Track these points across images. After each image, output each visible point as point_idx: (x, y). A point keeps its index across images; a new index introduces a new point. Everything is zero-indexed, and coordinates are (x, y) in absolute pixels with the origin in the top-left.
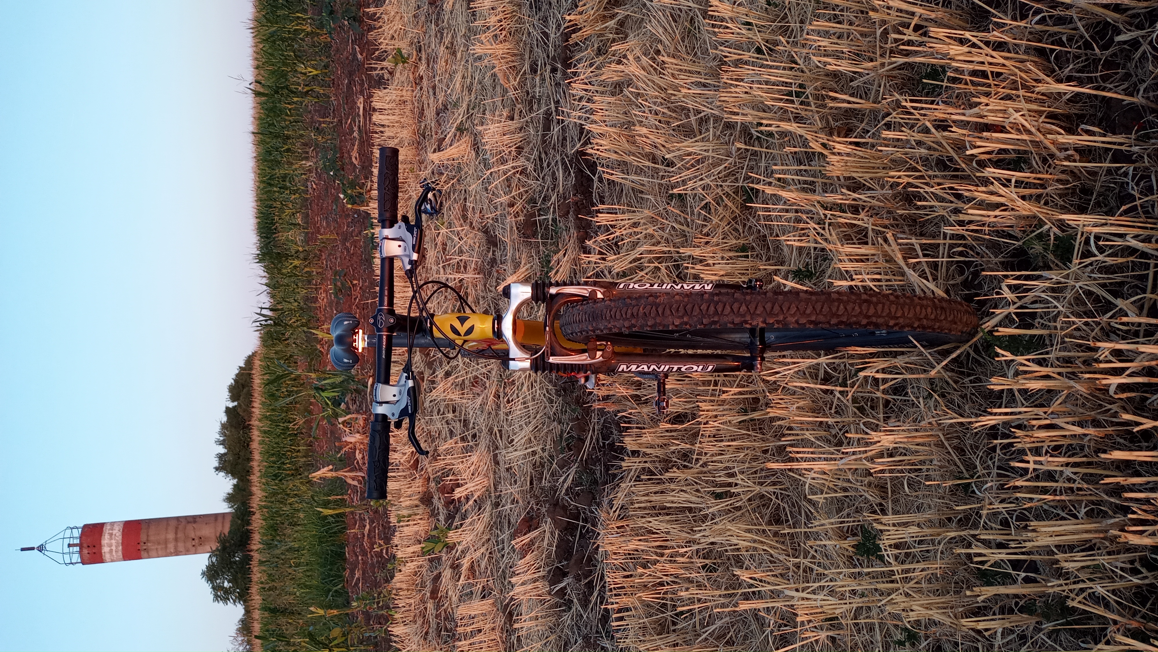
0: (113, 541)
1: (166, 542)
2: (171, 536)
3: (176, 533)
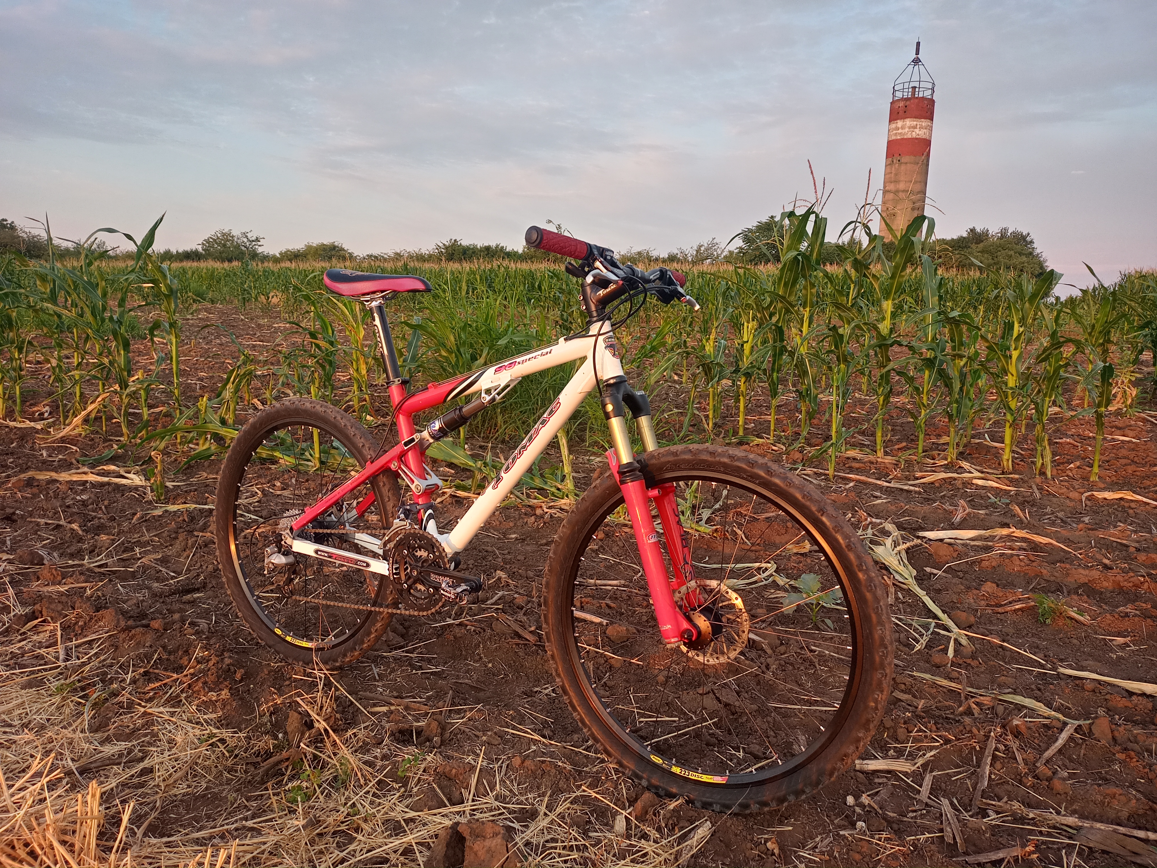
0: (907, 130)
1: (896, 182)
2: (902, 186)
3: (905, 191)
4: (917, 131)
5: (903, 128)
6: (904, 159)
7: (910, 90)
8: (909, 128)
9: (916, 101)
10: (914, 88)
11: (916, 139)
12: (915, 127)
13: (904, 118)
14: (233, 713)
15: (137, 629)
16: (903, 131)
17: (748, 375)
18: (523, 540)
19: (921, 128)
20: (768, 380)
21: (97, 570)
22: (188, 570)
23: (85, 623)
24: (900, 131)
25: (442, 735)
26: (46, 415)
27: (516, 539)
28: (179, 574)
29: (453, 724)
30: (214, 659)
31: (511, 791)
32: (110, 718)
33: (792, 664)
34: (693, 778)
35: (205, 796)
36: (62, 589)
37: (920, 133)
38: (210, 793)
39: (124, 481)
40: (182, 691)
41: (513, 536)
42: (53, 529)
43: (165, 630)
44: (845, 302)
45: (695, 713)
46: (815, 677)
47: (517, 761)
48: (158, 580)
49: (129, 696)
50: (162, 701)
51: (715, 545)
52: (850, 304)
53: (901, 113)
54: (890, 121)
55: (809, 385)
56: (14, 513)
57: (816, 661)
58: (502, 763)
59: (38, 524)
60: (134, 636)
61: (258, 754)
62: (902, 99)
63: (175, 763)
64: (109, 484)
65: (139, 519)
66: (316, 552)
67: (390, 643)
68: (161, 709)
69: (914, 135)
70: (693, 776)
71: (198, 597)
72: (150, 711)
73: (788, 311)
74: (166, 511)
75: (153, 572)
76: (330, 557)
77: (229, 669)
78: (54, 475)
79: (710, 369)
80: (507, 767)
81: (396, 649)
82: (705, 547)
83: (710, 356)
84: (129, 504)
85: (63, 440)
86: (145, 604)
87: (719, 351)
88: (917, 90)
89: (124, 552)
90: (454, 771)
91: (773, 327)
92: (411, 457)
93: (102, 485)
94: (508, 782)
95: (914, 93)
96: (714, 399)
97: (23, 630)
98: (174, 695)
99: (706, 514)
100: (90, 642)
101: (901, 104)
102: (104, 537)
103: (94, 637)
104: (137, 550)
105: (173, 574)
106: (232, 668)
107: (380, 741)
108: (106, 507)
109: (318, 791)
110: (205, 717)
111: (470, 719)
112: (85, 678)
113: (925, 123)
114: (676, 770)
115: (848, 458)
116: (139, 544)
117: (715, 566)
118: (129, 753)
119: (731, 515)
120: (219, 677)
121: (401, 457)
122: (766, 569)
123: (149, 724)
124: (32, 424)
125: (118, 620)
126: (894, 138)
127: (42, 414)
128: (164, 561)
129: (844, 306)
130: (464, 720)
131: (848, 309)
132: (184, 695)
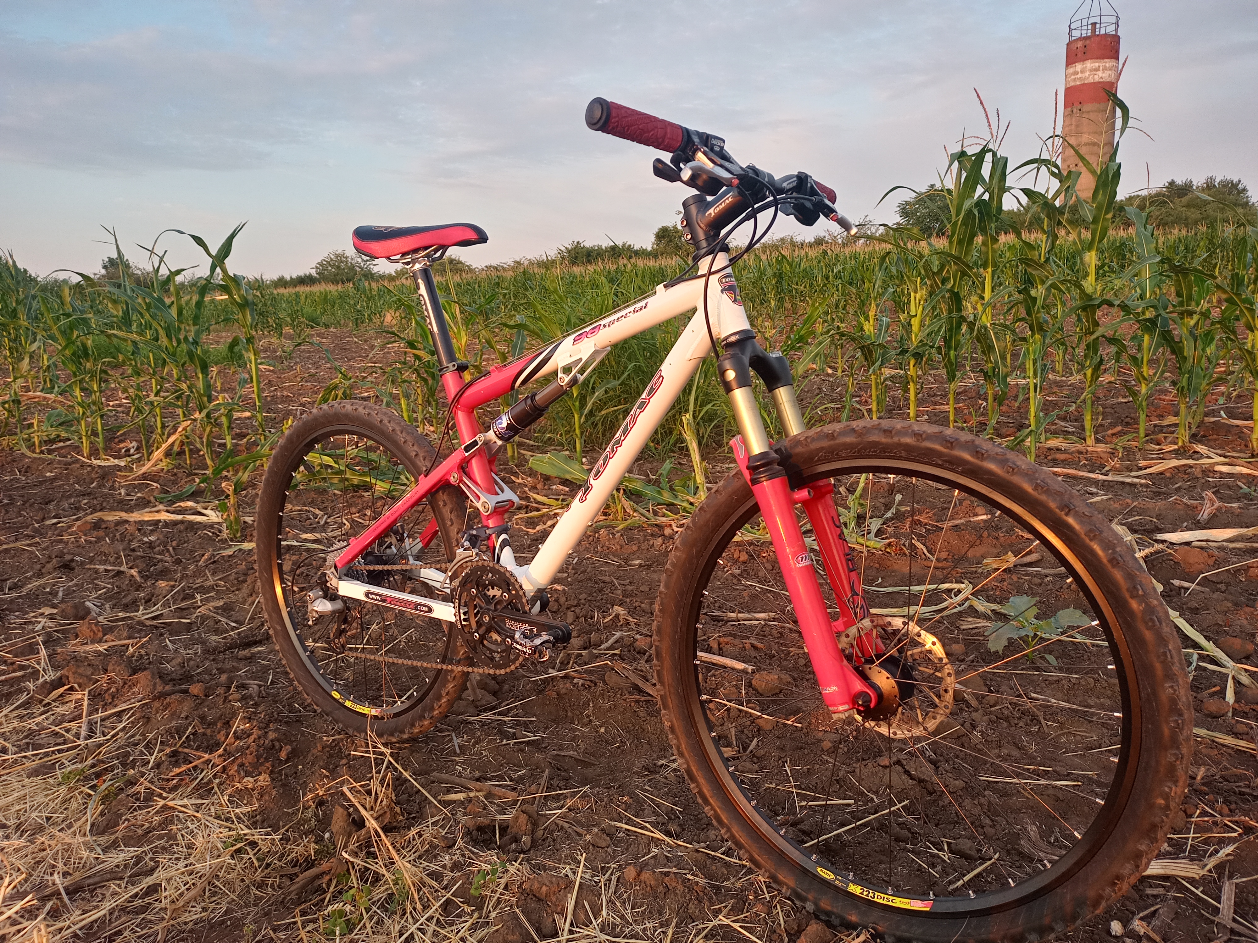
0: (1088, 74)
1: (1078, 134)
2: (1085, 139)
3: (1087, 144)
4: (1100, 73)
5: (1082, 72)
6: (1085, 108)
7: (1090, 27)
8: (1090, 71)
9: (1098, 39)
10: (1094, 24)
11: (1100, 82)
12: (1097, 70)
13: (1083, 60)
14: (272, 805)
15: (173, 696)
16: (1083, 75)
17: (918, 356)
18: (649, 567)
19: (1105, 69)
20: (944, 360)
21: (149, 623)
22: (252, 618)
23: (118, 690)
24: (1079, 75)
25: (533, 832)
26: (132, 451)
27: (640, 565)
28: (240, 623)
29: (548, 817)
30: (256, 733)
31: (622, 917)
32: (122, 815)
33: (1007, 719)
34: (881, 901)
35: (223, 922)
36: (101, 648)
37: (1103, 76)
38: (230, 919)
39: (199, 518)
40: (215, 776)
41: (637, 562)
42: (114, 576)
43: (207, 696)
44: (1036, 258)
45: (876, 793)
46: (1041, 736)
47: (630, 873)
48: (217, 632)
49: (149, 785)
50: (189, 789)
51: (889, 563)
52: (1043, 259)
53: (1080, 55)
54: (1067, 65)
55: (996, 362)
56: (72, 560)
57: (1040, 715)
58: (611, 875)
59: (96, 571)
60: (169, 705)
61: (295, 863)
62: (1081, 39)
63: (188, 878)
64: (182, 522)
65: (207, 560)
66: (367, 594)
67: (478, 704)
68: (185, 801)
69: (1097, 79)
70: (881, 898)
71: (259, 652)
72: (171, 804)
73: (964, 274)
74: (240, 550)
75: (212, 623)
76: (384, 601)
77: (273, 746)
78: (124, 515)
79: (870, 352)
80: (618, 881)
81: (485, 711)
82: (877, 565)
83: (869, 337)
84: (200, 544)
85: (144, 476)
86: (192, 663)
87: (880, 330)
88: (1098, 26)
89: (183, 600)
90: (544, 888)
91: (947, 295)
92: (475, 466)
93: (175, 523)
94: (618, 904)
95: (1094, 30)
96: (877, 388)
97: (47, 701)
98: (205, 780)
99: (875, 525)
100: (119, 714)
101: (1080, 44)
102: (162, 584)
103: (124, 706)
104: (198, 597)
105: (234, 624)
106: (277, 744)
107: (451, 843)
108: (174, 549)
109: (366, 916)
110: (237, 811)
111: (570, 809)
112: (103, 762)
113: (1109, 63)
114: (855, 889)
115: (1050, 449)
116: (202, 590)
117: (890, 589)
118: (136, 864)
119: (908, 525)
120: (258, 757)
121: (464, 467)
122: (959, 591)
123: (168, 821)
124: (116, 462)
125: (155, 684)
126: (1072, 84)
127: (128, 450)
128: (227, 609)
129: (1035, 263)
130: (564, 810)
131: (1041, 266)
132: (217, 781)
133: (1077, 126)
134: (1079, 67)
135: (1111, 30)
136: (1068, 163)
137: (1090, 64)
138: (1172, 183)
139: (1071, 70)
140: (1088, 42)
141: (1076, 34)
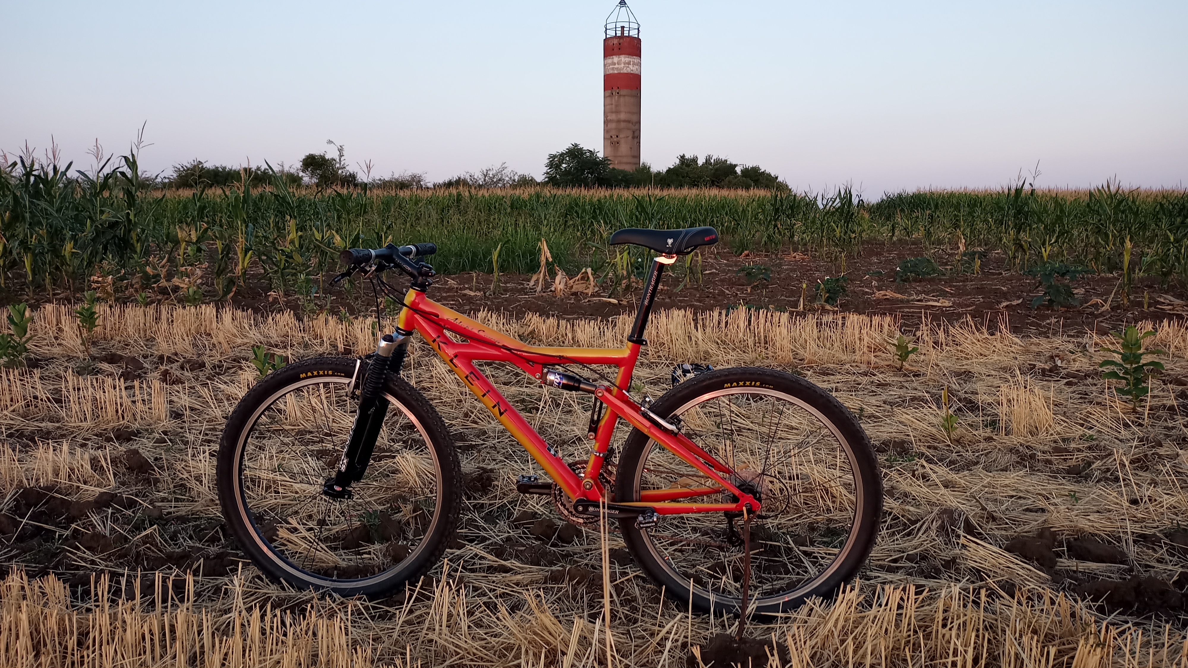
0: (622, 65)
1: (617, 112)
2: (623, 116)
3: (624, 121)
4: (631, 66)
5: (619, 64)
6: (623, 92)
7: (620, 29)
8: (625, 64)
9: (626, 39)
10: (623, 27)
11: (629, 74)
12: (629, 63)
13: (619, 54)
16: (620, 67)
19: (634, 64)
37: (632, 69)
53: (615, 50)
54: (605, 56)
62: (614, 37)
69: (627, 71)
88: (625, 29)
95: (623, 32)
101: (616, 41)
113: (635, 59)
126: (611, 72)
133: (616, 106)
134: (616, 59)
135: (633, 33)
136: (611, 134)
137: (624, 59)
138: (683, 157)
139: (609, 61)
140: (621, 41)
141: (611, 33)
